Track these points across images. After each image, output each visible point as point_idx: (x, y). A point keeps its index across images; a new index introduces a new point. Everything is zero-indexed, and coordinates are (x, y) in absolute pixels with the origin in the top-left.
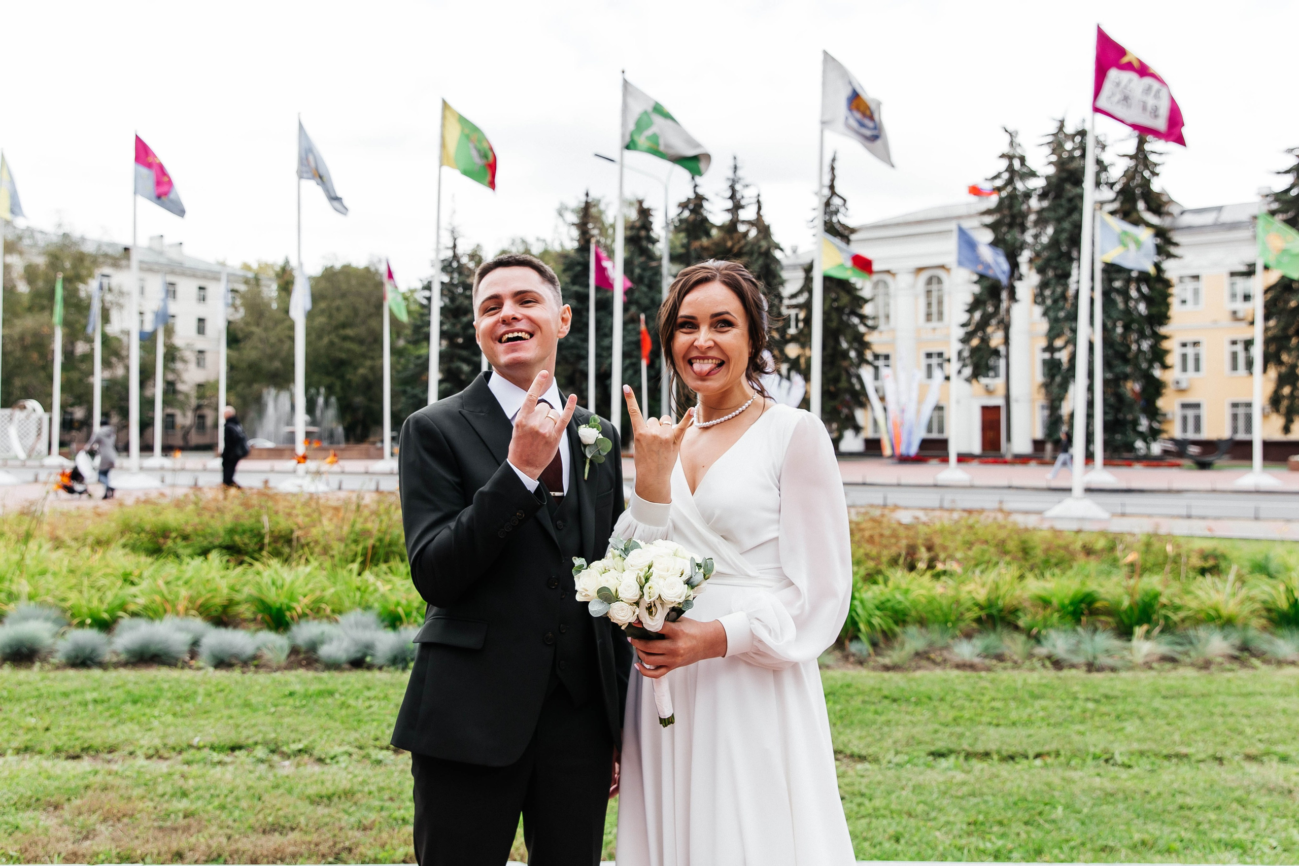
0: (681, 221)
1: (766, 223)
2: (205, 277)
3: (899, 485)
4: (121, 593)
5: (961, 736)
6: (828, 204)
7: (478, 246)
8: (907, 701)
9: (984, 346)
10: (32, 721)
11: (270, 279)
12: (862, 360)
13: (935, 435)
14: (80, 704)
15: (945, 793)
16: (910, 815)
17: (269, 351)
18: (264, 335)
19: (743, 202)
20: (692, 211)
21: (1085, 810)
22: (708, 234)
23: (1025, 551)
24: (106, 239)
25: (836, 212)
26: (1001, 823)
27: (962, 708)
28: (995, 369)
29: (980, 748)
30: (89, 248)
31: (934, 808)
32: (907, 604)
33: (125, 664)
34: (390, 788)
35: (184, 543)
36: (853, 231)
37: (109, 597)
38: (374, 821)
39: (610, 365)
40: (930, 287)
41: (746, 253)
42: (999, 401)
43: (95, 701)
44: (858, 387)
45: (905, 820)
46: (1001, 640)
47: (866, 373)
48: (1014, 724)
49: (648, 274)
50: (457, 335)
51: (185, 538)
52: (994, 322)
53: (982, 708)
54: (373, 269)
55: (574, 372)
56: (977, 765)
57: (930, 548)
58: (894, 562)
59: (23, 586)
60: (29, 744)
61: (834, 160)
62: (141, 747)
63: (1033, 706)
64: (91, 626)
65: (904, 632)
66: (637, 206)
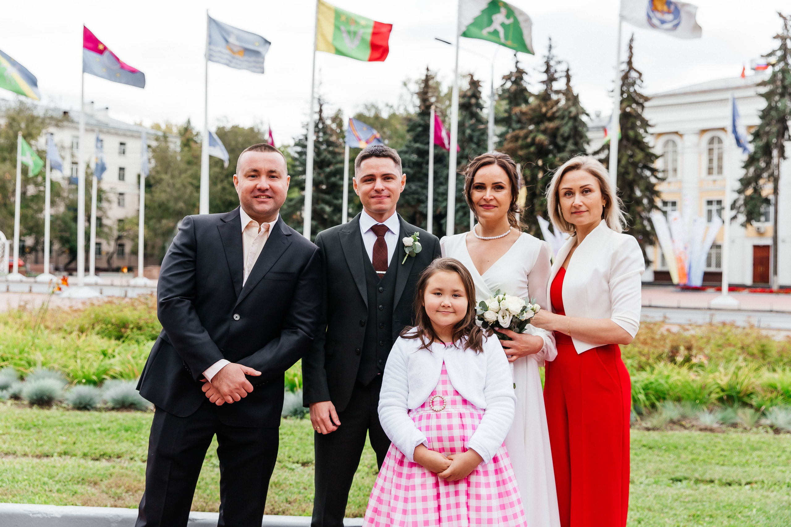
0: (504, 90)
1: (575, 93)
2: (125, 135)
3: (679, 308)
4: (103, 364)
5: (695, 470)
6: (625, 77)
7: (340, 110)
8: (660, 448)
9: (756, 196)
10: (64, 438)
11: (176, 137)
12: (652, 206)
13: (713, 269)
14: (90, 430)
15: (676, 500)
16: (649, 509)
17: (175, 194)
18: (171, 181)
19: (556, 76)
20: (514, 83)
21: (772, 512)
22: (526, 102)
23: (764, 352)
24: (52, 105)
25: (633, 84)
26: (711, 516)
27: (699, 454)
28: (766, 214)
29: (707, 477)
30: (39, 112)
31: (666, 507)
32: (666, 386)
33: (113, 409)
34: (303, 483)
35: (139, 332)
36: (647, 99)
37: (96, 365)
38: (296, 499)
39: (446, 208)
40: (711, 146)
41: (558, 117)
42: (767, 241)
43: (100, 429)
44: (648, 228)
45: (646, 512)
46: (736, 413)
47: (656, 217)
48: (735, 465)
49: (477, 134)
50: (321, 183)
51: (140, 328)
52: (765, 175)
53: (714, 454)
54: (256, 130)
55: (415, 213)
56: (702, 487)
57: (689, 348)
58: (659, 358)
59: (38, 356)
60: (66, 451)
61: (632, 40)
62: (138, 455)
63: (751, 455)
64: (85, 384)
65: (663, 406)
66: (468, 79)
